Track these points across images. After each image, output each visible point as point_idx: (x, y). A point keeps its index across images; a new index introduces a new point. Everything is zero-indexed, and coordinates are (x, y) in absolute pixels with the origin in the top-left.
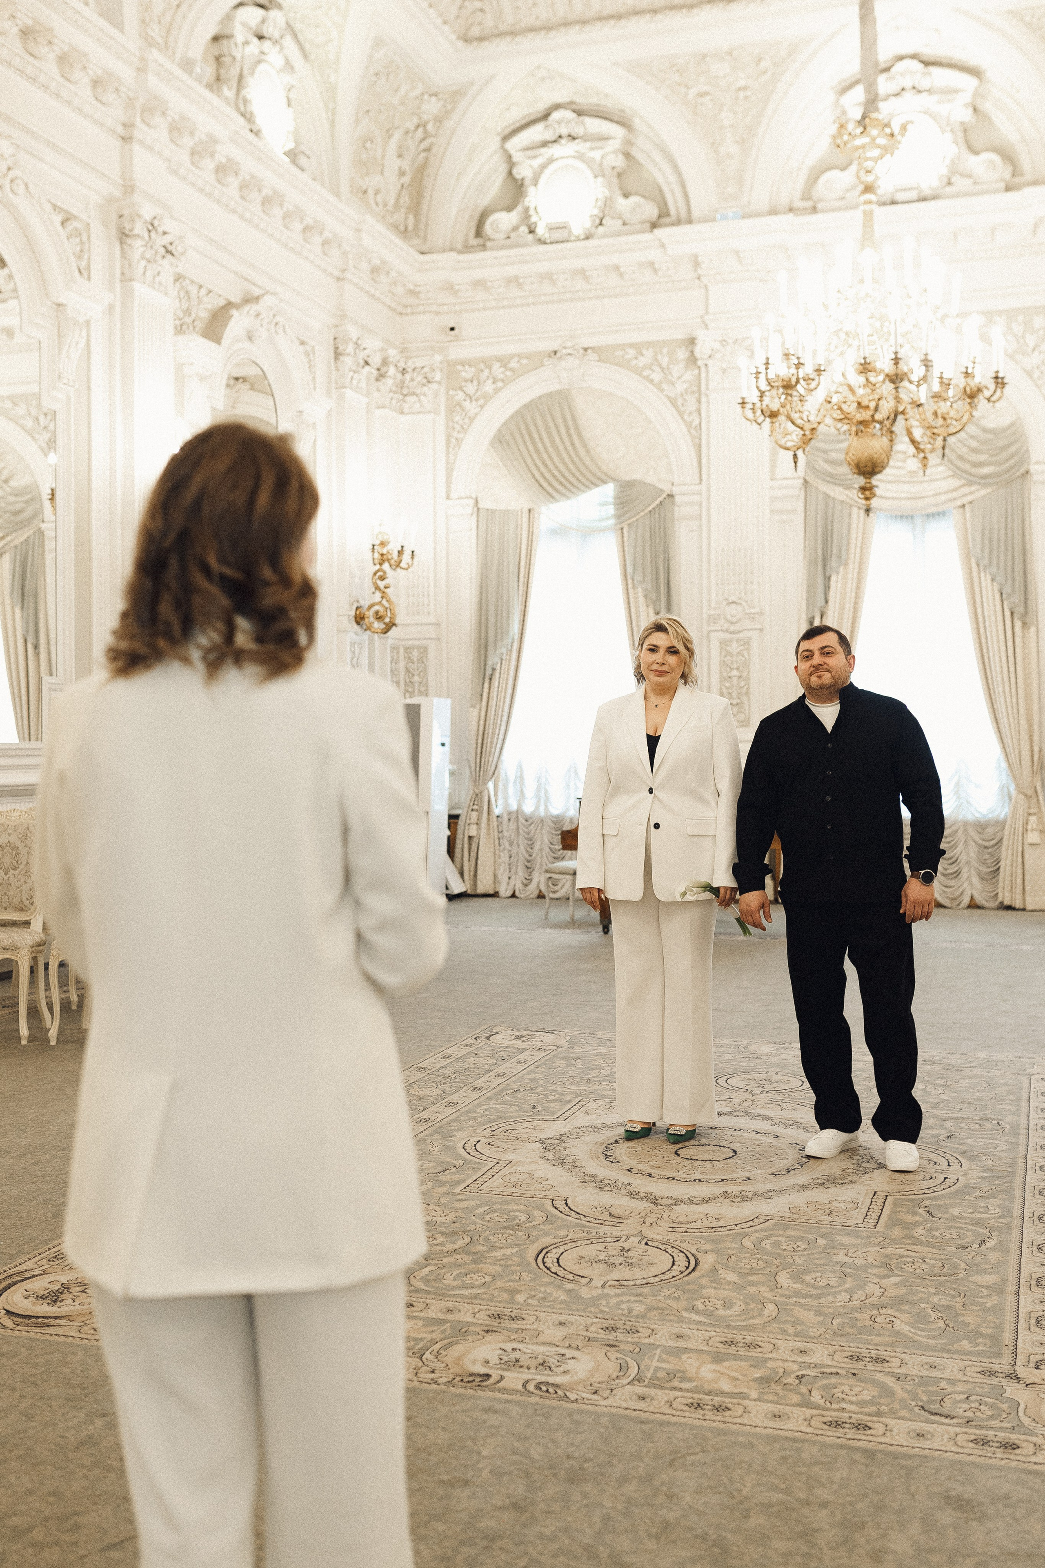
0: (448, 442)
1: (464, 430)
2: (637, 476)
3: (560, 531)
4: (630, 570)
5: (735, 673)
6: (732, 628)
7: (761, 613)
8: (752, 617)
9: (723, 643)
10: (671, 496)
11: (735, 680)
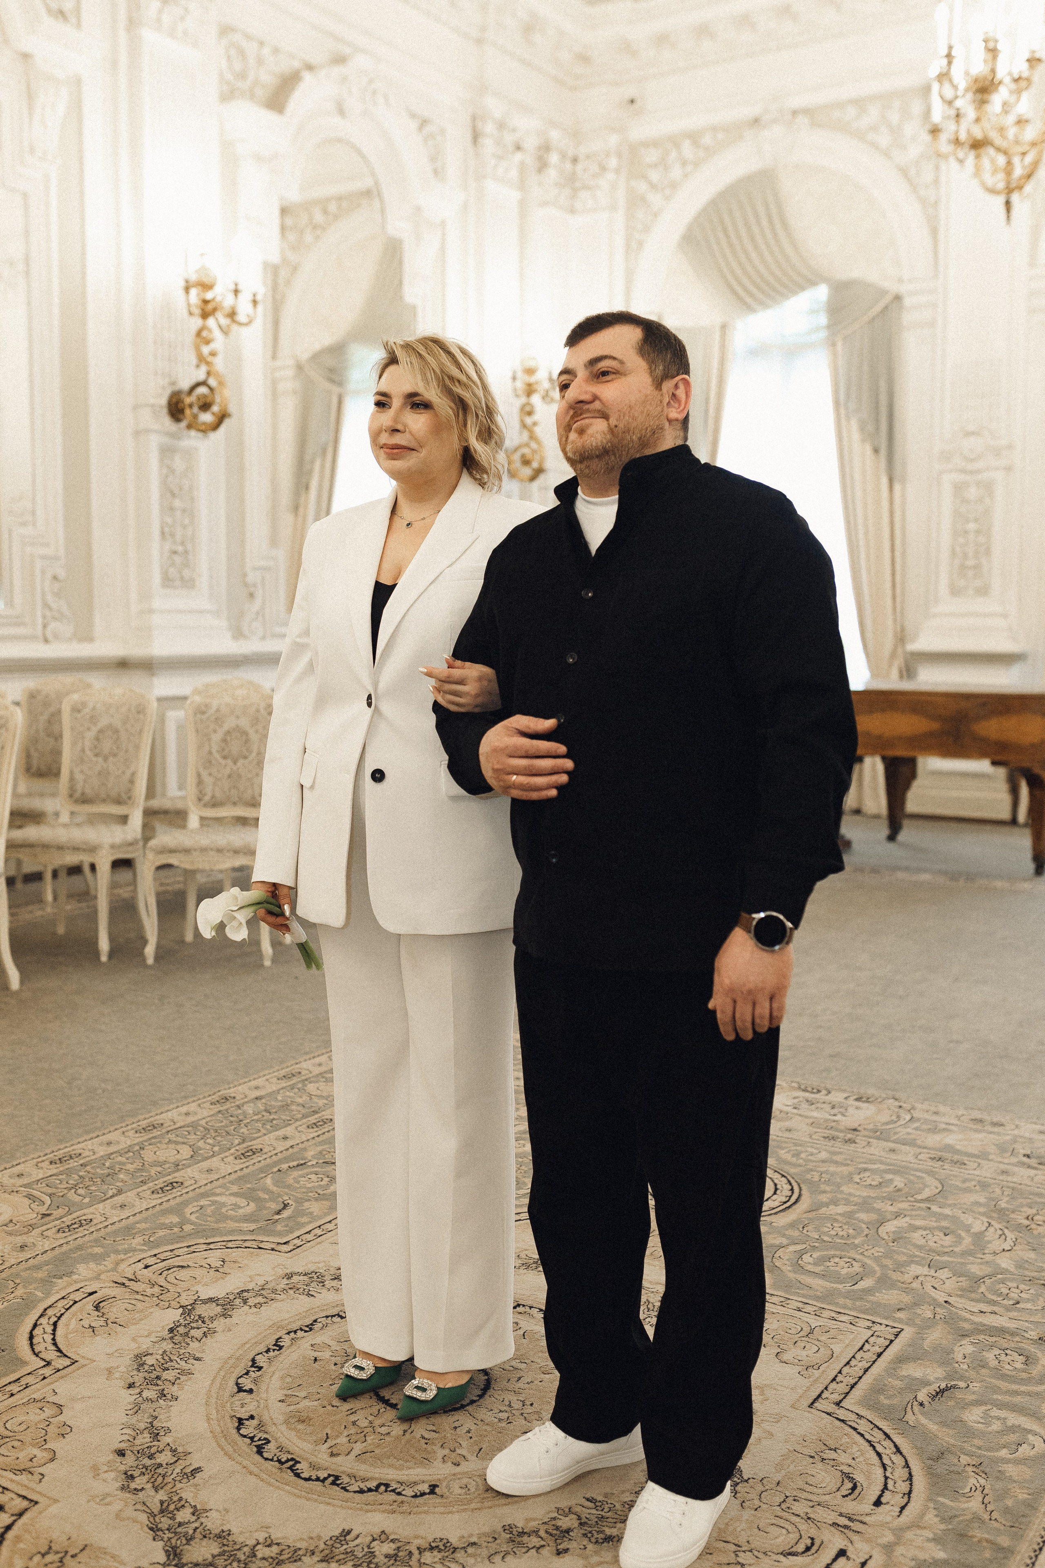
0: (628, 246)
1: (647, 229)
2: (855, 274)
3: (758, 352)
4: (842, 397)
5: (971, 526)
6: (970, 467)
7: (1010, 447)
8: (997, 452)
9: (959, 489)
10: (898, 298)
11: (971, 536)
